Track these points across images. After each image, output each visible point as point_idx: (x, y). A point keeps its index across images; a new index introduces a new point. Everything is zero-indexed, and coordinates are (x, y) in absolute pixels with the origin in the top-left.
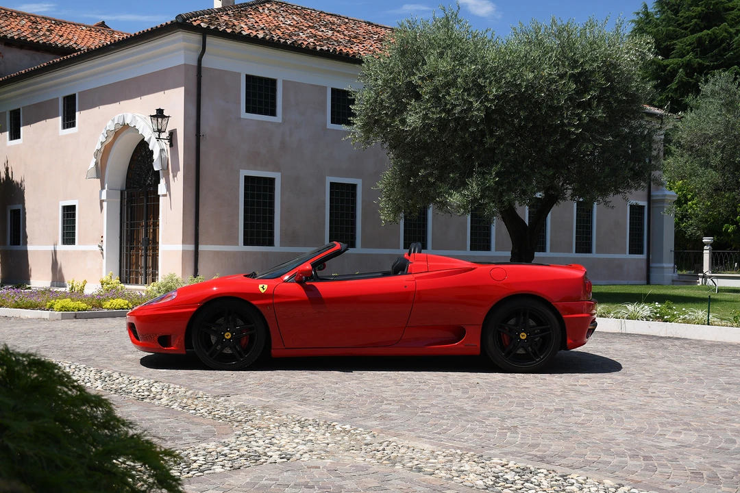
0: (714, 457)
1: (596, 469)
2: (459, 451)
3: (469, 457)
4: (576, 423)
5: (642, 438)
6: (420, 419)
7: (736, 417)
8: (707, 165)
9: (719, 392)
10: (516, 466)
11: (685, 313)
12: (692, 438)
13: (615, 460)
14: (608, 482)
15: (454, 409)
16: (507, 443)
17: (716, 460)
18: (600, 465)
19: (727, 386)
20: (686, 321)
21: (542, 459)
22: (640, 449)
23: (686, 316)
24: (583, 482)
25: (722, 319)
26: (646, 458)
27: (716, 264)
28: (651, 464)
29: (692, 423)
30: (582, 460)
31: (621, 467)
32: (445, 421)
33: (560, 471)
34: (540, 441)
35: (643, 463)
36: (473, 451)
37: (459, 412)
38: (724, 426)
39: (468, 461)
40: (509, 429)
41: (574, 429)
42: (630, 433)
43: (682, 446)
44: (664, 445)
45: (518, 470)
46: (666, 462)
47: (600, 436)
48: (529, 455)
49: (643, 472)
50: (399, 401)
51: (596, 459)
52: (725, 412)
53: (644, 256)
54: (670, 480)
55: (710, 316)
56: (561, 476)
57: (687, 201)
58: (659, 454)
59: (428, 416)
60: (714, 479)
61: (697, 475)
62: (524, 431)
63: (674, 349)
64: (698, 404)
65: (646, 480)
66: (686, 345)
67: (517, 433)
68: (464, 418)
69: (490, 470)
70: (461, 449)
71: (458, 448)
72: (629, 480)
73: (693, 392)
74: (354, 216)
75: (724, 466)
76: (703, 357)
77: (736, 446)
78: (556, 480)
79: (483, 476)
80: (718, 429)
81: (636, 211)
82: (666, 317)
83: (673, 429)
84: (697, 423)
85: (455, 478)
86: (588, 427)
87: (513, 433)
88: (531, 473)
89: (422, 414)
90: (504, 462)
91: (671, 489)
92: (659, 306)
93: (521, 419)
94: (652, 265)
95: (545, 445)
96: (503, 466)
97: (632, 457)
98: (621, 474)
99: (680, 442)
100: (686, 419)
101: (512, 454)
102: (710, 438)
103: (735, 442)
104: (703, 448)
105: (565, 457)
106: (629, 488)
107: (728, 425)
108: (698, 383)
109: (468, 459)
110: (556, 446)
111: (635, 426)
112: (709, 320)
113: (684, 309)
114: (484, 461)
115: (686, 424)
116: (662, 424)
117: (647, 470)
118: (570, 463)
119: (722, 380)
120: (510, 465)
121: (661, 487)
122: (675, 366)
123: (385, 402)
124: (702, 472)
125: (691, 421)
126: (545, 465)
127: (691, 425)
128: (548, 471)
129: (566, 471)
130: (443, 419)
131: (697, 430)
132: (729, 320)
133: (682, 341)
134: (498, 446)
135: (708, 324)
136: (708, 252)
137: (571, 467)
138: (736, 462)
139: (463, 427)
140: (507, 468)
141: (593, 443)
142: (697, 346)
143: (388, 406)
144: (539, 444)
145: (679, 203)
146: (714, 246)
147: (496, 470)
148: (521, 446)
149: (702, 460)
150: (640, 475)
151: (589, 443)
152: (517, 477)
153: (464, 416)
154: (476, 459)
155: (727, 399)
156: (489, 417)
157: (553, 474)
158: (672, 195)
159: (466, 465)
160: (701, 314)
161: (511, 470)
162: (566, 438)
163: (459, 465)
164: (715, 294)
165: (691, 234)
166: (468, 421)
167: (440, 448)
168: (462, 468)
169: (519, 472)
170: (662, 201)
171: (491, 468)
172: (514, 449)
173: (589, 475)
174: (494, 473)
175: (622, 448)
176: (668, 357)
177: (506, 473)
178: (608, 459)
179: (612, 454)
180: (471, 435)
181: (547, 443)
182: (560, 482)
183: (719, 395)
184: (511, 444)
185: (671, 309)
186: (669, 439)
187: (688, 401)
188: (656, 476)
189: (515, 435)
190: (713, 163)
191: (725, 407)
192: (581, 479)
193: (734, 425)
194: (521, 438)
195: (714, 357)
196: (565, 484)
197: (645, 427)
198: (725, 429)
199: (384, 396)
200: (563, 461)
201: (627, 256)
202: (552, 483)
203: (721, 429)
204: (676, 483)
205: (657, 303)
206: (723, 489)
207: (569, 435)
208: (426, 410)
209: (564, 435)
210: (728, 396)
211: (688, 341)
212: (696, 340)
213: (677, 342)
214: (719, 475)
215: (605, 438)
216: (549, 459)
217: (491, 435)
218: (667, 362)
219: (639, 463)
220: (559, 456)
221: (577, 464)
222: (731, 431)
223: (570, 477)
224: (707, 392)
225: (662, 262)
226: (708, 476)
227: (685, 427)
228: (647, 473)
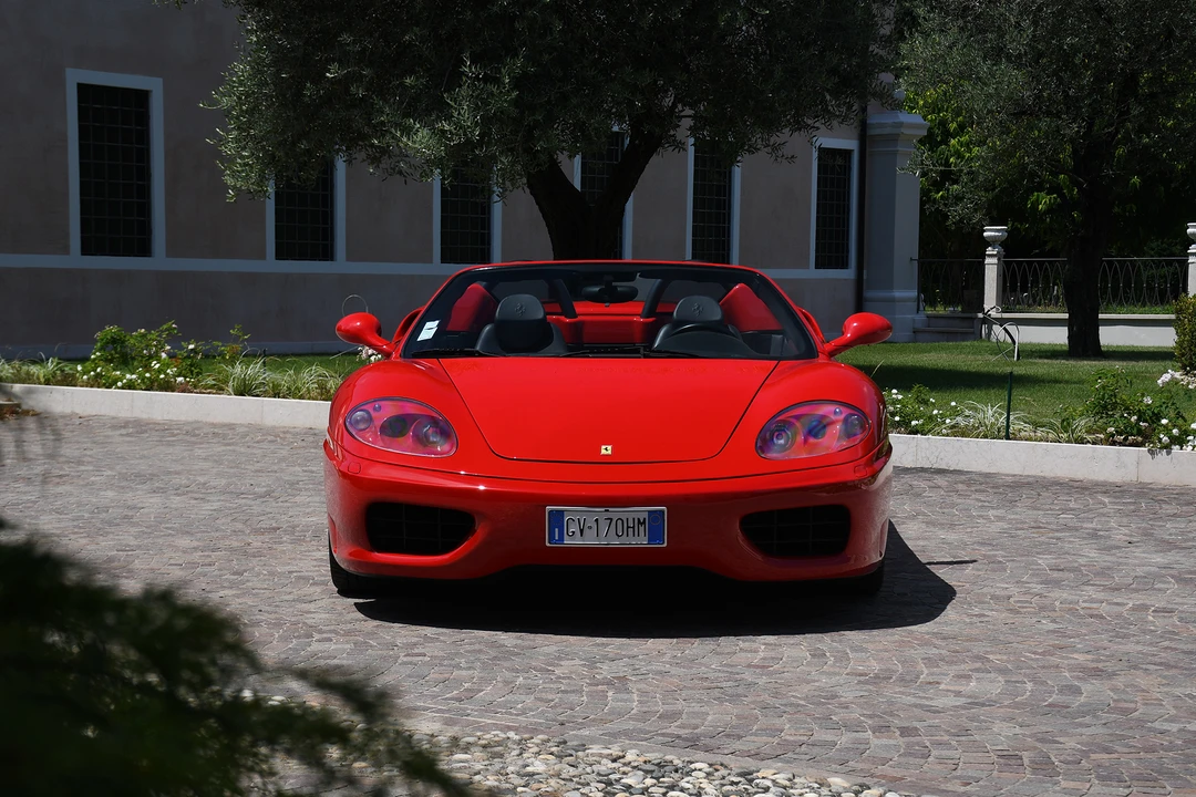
0: (1041, 724)
1: (808, 757)
2: (511, 734)
3: (537, 745)
4: (749, 666)
5: (892, 691)
6: (408, 670)
7: (1077, 640)
8: (997, 53)
9: (1037, 588)
10: (642, 759)
11: (955, 413)
12: (994, 686)
13: (844, 739)
14: (837, 782)
15: (477, 647)
16: (612, 712)
17: (1044, 729)
18: (816, 750)
19: (1056, 575)
20: (956, 431)
21: (693, 743)
22: (892, 714)
23: (959, 419)
24: (788, 783)
25: (1036, 425)
26: (905, 732)
27: (1013, 289)
28: (918, 744)
29: (991, 657)
30: (776, 740)
31: (859, 750)
32: (464, 673)
33: (737, 764)
34: (680, 705)
35: (901, 741)
36: (543, 732)
37: (493, 653)
38: (1055, 660)
39: (538, 753)
40: (609, 683)
41: (748, 676)
42: (866, 683)
43: (976, 704)
44: (939, 702)
45: (648, 767)
46: (946, 738)
47: (806, 689)
48: (663, 735)
49: (903, 760)
50: (348, 633)
51: (805, 738)
52: (1054, 632)
53: (848, 274)
54: (959, 772)
55: (1012, 418)
56: (740, 775)
57: (947, 135)
58: (930, 722)
59: (425, 664)
60: (1044, 767)
61: (1010, 759)
62: (642, 686)
63: (934, 496)
64: (998, 615)
65: (911, 775)
66: (960, 486)
67: (627, 691)
68: (506, 664)
69: (589, 770)
70: (516, 730)
71: (509, 728)
72: (877, 777)
73: (985, 590)
74: (144, 173)
75: (1061, 740)
76: (1000, 512)
77: (1082, 699)
78: (733, 783)
79: (579, 783)
80: (1044, 667)
81: (832, 162)
82: (914, 423)
83: (953, 670)
84: (999, 657)
85: (519, 789)
86: (776, 672)
87: (618, 691)
88: (676, 771)
89: (409, 659)
90: (615, 751)
91: (963, 789)
92: (900, 397)
93: (631, 661)
94: (868, 294)
95: (695, 714)
96: (614, 761)
97: (877, 730)
98: (860, 766)
99: (969, 697)
100: (978, 649)
101: (627, 734)
102: (1029, 686)
103: (1078, 691)
104: (1017, 706)
105: (740, 737)
106: (881, 790)
107: (1063, 658)
108: (994, 570)
109: (536, 749)
110: (715, 716)
111: (875, 666)
112: (1008, 426)
113: (953, 404)
114: (573, 752)
115: (978, 658)
116: (929, 661)
117: (910, 754)
118: (752, 748)
119: (1044, 561)
120: (631, 756)
121: (943, 787)
122: (942, 534)
123: (317, 636)
124: (1019, 754)
125: (987, 652)
126: (700, 755)
127: (988, 660)
128: (711, 765)
129: (750, 764)
130: (458, 667)
131: (1003, 671)
132: (1051, 426)
133: (951, 478)
134: (594, 720)
135: (1008, 438)
136: (995, 260)
137: (756, 755)
138: (1084, 730)
139: (506, 683)
140: (625, 764)
141: (792, 705)
142: (983, 487)
143: (326, 645)
144: (681, 713)
145: (931, 140)
146: (1009, 247)
147: (603, 769)
148: (644, 716)
149: (1018, 730)
150: (899, 765)
151: (786, 705)
152: (649, 781)
153: (506, 659)
154: (554, 749)
155: (1057, 603)
156: (560, 658)
157: (723, 772)
158: (914, 121)
159: (537, 763)
160: (991, 413)
161: (634, 767)
162: (735, 698)
163: (520, 763)
164: (1014, 364)
165: (961, 221)
166: (517, 671)
167: (468, 730)
168: (529, 769)
169: (652, 772)
170: (893, 139)
171: (591, 765)
172: (631, 725)
173: (796, 771)
174: (599, 774)
175: (855, 714)
176: (924, 514)
177: (624, 773)
178: (829, 736)
179: (836, 727)
180: (530, 700)
181: (697, 709)
182: (741, 787)
183: (1040, 595)
184: (621, 715)
185: (926, 402)
186: (948, 691)
187: (976, 611)
188: (931, 766)
189: (626, 696)
190: (1012, 48)
191: (1054, 621)
192: (782, 778)
193: (1075, 656)
194: (640, 702)
195: (1022, 512)
196: (751, 790)
197: (894, 668)
198: (1057, 667)
199: (309, 622)
200: (738, 745)
201: (812, 273)
202: (725, 788)
203: (1051, 667)
204: (972, 777)
205: (894, 391)
206: (1064, 784)
207: (740, 690)
208: (416, 651)
209: (730, 691)
210: (1058, 596)
211: (963, 477)
212: (981, 474)
213: (940, 480)
214: (1053, 759)
215: (816, 693)
216: (707, 741)
217: (573, 698)
218: (924, 526)
219: (892, 742)
220: (728, 736)
221: (766, 750)
222: (1070, 670)
223: (760, 775)
224: (1014, 590)
225: (890, 287)
226: (1032, 762)
227: (978, 665)
228: (912, 760)
